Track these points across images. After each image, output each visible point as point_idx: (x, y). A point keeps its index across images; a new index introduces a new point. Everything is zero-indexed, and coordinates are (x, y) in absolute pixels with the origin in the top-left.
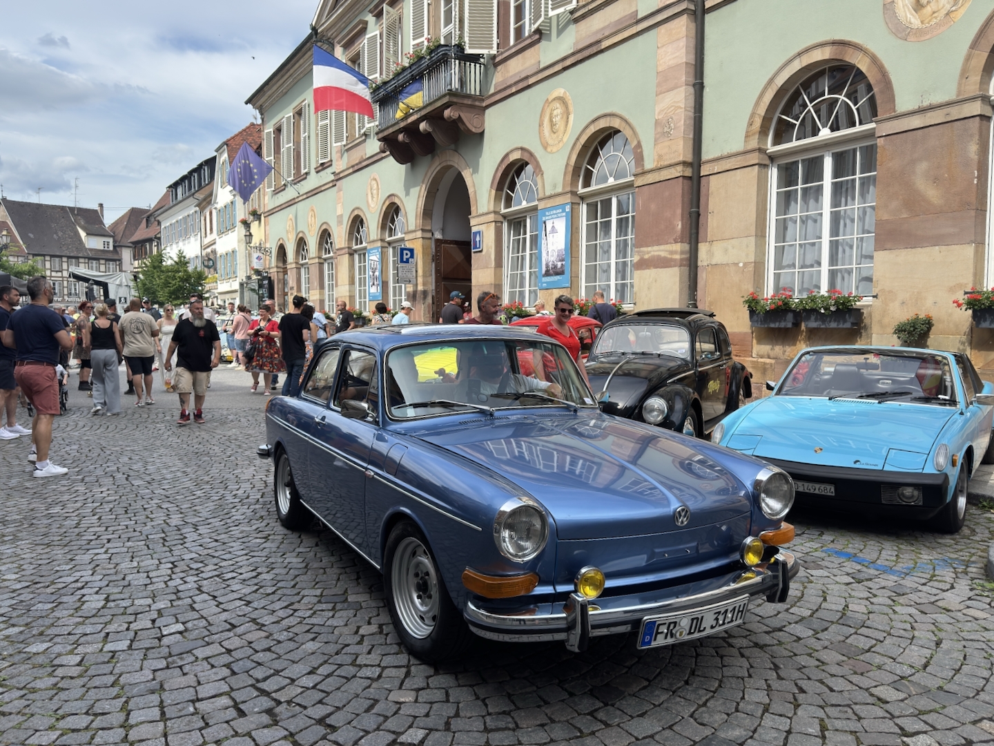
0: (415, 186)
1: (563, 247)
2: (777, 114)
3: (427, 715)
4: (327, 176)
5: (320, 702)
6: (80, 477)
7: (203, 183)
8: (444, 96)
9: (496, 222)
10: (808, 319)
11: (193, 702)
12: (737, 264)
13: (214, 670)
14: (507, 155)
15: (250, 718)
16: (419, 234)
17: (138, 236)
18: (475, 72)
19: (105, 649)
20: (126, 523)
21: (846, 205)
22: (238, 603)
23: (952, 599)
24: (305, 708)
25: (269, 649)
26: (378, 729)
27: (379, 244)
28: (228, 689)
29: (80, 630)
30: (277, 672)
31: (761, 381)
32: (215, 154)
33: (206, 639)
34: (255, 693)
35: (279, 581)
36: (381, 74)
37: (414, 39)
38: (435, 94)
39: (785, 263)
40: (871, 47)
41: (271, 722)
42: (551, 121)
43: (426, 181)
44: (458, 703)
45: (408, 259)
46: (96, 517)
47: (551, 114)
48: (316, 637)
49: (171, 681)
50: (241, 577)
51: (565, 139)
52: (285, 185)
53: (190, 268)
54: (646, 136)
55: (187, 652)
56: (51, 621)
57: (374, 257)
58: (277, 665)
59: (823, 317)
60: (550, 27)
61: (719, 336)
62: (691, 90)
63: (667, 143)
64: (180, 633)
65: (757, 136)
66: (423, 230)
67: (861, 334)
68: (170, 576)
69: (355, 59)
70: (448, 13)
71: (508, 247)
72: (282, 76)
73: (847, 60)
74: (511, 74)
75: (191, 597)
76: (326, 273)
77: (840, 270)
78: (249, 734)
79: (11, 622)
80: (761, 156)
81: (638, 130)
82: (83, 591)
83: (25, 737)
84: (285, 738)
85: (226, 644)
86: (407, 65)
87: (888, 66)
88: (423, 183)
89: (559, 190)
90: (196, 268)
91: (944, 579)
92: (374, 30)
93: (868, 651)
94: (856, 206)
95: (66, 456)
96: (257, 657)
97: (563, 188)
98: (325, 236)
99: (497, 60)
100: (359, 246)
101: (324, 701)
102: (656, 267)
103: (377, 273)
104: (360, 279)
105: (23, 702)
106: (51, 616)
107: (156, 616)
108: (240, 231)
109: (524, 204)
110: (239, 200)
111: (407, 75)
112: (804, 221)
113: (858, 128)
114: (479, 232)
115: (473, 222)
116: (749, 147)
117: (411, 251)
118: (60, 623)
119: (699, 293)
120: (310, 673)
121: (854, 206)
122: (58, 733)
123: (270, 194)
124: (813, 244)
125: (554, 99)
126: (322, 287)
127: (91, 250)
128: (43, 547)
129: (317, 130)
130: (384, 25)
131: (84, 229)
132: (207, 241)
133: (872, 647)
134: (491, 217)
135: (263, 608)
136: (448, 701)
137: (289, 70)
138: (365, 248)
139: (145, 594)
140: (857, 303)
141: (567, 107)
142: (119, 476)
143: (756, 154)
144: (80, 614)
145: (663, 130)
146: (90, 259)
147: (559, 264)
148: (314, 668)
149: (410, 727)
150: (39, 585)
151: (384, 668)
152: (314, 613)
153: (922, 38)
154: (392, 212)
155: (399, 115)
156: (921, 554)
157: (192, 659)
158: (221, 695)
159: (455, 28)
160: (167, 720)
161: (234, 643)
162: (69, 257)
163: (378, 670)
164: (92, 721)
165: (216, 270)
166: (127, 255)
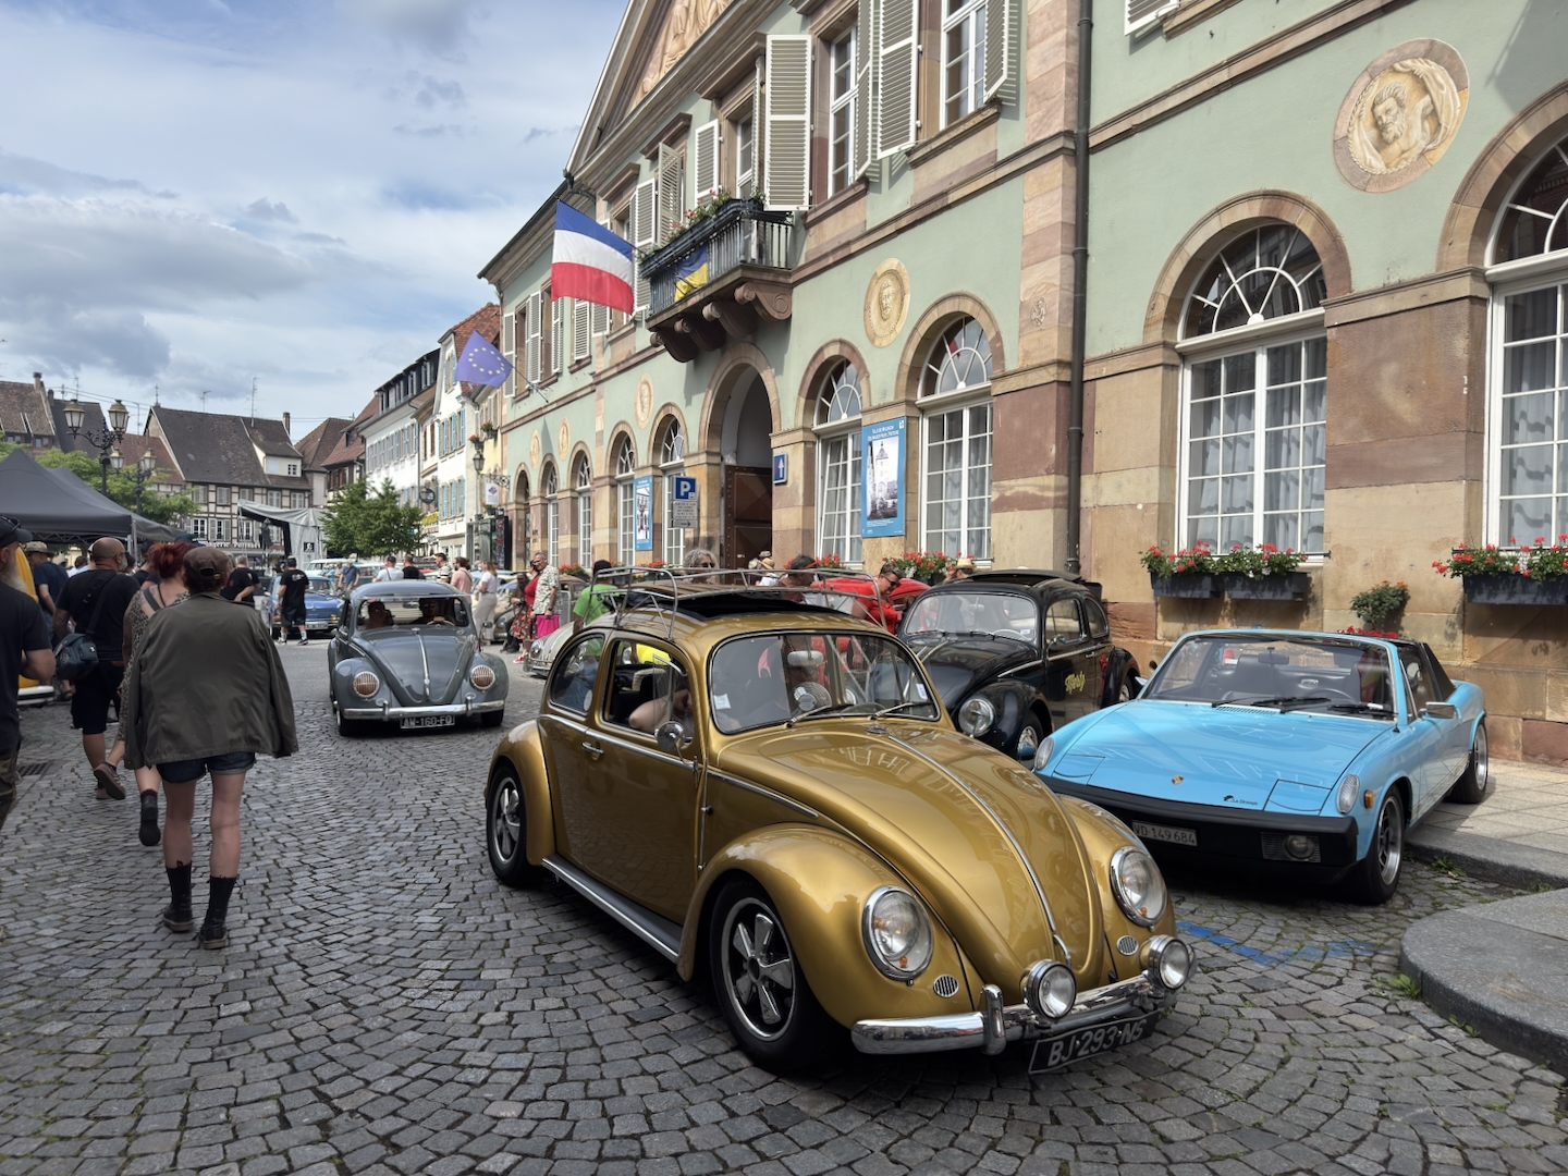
0: (699, 392)
1: (895, 478)
2: (1190, 294)
3: (529, 1136)
4: (584, 378)
7: (423, 386)
8: (736, 269)
9: (805, 442)
10: (1232, 586)
11: (228, 1106)
12: (1134, 506)
13: (270, 1065)
14: (821, 350)
15: (293, 1131)
16: (703, 458)
17: (334, 458)
18: (779, 236)
19: (138, 1034)
21: (1290, 423)
22: (333, 976)
23: (1332, 1000)
24: (371, 1120)
25: (351, 1041)
26: (456, 1152)
27: (650, 472)
28: (279, 1092)
30: (351, 1071)
32: (439, 345)
33: (275, 1024)
34: (312, 1099)
35: (397, 948)
36: (654, 240)
37: (699, 191)
38: (726, 264)
39: (1204, 505)
40: (1317, 200)
41: (320, 1137)
42: (880, 303)
43: (713, 385)
44: (576, 1121)
45: (686, 494)
47: (880, 294)
48: (419, 1026)
49: (208, 1078)
50: (350, 941)
51: (898, 329)
52: (529, 390)
53: (401, 503)
54: (1008, 324)
55: (244, 1040)
57: (643, 490)
58: (353, 1061)
59: (1252, 585)
60: (880, 173)
62: (1070, 260)
63: (1036, 335)
64: (244, 1014)
65: (1161, 326)
66: (708, 453)
67: (1308, 608)
69: (623, 219)
70: (747, 154)
71: (823, 478)
73: (1284, 218)
74: (827, 238)
75: (273, 966)
76: (581, 510)
77: (1283, 516)
79: (29, 993)
80: (1168, 353)
81: (997, 316)
85: (298, 1032)
86: (687, 227)
87: (1340, 227)
88: (709, 387)
89: (891, 399)
90: (409, 503)
91: (1332, 970)
92: (647, 177)
93: (1179, 1069)
94: (1302, 425)
96: (332, 1050)
97: (896, 396)
98: (580, 460)
99: (810, 219)
100: (624, 475)
102: (1021, 508)
103: (646, 513)
104: (625, 520)
108: (470, 451)
109: (845, 418)
111: (687, 241)
112: (1231, 444)
113: (1303, 314)
114: (783, 456)
115: (774, 443)
116: (1150, 341)
117: (692, 482)
119: (1083, 546)
120: (394, 1073)
121: (1300, 423)
123: (510, 402)
124: (1244, 478)
125: (885, 274)
126: (575, 530)
127: (271, 476)
129: (572, 314)
130: (660, 171)
131: (263, 448)
132: (426, 465)
133: (1185, 1064)
134: (799, 436)
135: (363, 984)
138: (632, 478)
140: (1300, 564)
141: (902, 285)
143: (1160, 350)
145: (1030, 316)
146: (269, 489)
147: (890, 502)
149: (500, 1150)
150: (82, 944)
151: (495, 1071)
152: (429, 993)
153: (1388, 189)
154: (668, 428)
155: (679, 295)
156: (1315, 933)
157: (247, 1050)
158: (268, 1099)
159: (754, 175)
160: (186, 1129)
161: (309, 1030)
162: (241, 487)
163: (485, 1072)
164: (89, 1127)
165: (436, 506)
166: (319, 483)
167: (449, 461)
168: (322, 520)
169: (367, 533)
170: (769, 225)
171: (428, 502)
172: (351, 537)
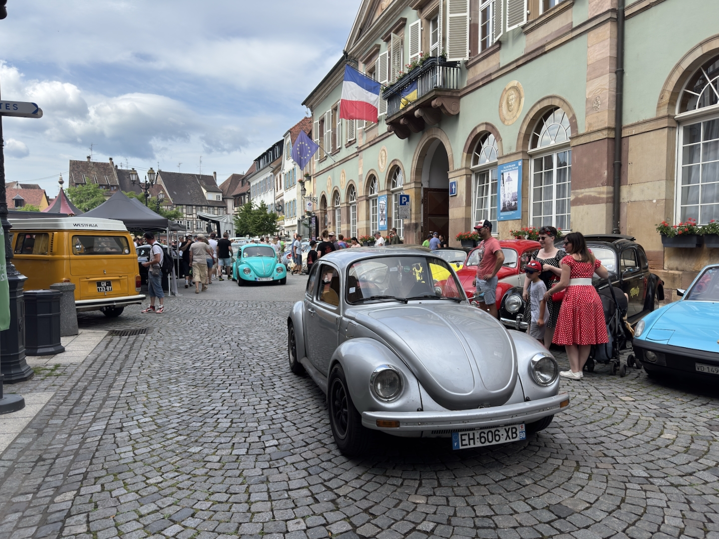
0: (410, 153)
1: (517, 191)
2: (683, 90)
3: (435, 513)
4: (353, 149)
5: (365, 498)
6: (211, 344)
7: (276, 157)
8: (432, 91)
9: (466, 175)
10: (709, 241)
11: (287, 491)
12: (651, 201)
13: (298, 471)
14: (475, 129)
16: (413, 185)
17: (236, 192)
18: (453, 73)
19: (233, 453)
20: (239, 374)
22: (309, 429)
24: (355, 501)
25: (330, 461)
26: (403, 519)
27: (386, 193)
28: (307, 485)
29: (218, 440)
30: (336, 476)
31: (671, 287)
32: (283, 138)
33: (292, 451)
34: (324, 489)
36: (389, 80)
37: (411, 55)
38: (426, 90)
39: (689, 200)
41: (335, 508)
42: (508, 103)
43: (418, 149)
44: (455, 507)
45: (405, 203)
46: (222, 369)
47: (508, 98)
49: (273, 476)
51: (518, 116)
52: (326, 157)
53: (268, 212)
54: (580, 111)
55: (281, 459)
56: (201, 434)
57: (382, 202)
58: (336, 471)
60: (508, 38)
61: (639, 254)
62: (614, 76)
63: (595, 115)
64: (276, 446)
65: (667, 107)
66: (415, 182)
68: (267, 409)
69: (372, 71)
70: (435, 35)
71: (475, 192)
72: (325, 86)
74: (479, 73)
75: (280, 423)
76: (351, 213)
78: (322, 515)
79: (179, 433)
80: (670, 121)
81: (573, 106)
82: (218, 416)
83: (193, 504)
84: (344, 519)
85: (304, 455)
86: (407, 72)
88: (416, 150)
89: (514, 151)
90: (272, 211)
92: (384, 51)
95: (202, 331)
96: (323, 465)
97: (517, 149)
98: (351, 188)
99: (469, 64)
100: (373, 195)
101: (367, 497)
102: (587, 203)
103: (384, 212)
104: (373, 216)
105: (190, 483)
106: (201, 430)
107: (261, 434)
108: (298, 187)
109: (487, 162)
110: (297, 167)
111: (407, 79)
112: (705, 168)
114: (454, 182)
115: (450, 176)
116: (661, 115)
117: (407, 197)
118: (206, 435)
119: (622, 223)
120: (357, 478)
122: (211, 503)
123: (317, 163)
124: (713, 184)
125: (510, 88)
126: (348, 222)
127: (209, 201)
128: (193, 387)
130: (392, 47)
131: (205, 188)
132: (278, 194)
135: (324, 433)
136: (448, 505)
137: (329, 81)
138: (377, 196)
139: (253, 419)
141: (519, 93)
142: (233, 344)
143: (666, 120)
144: (216, 430)
145: (592, 105)
146: (208, 206)
147: (513, 203)
148: (359, 475)
149: (424, 520)
150: (193, 411)
151: (404, 479)
154: (395, 171)
155: (402, 106)
157: (284, 463)
158: (303, 488)
159: (440, 45)
160: (272, 501)
161: (308, 455)
162: (196, 206)
163: (400, 480)
164: (229, 498)
165: (283, 212)
166: (230, 203)
167: (289, 192)
168: (234, 220)
169: (254, 226)
170: (448, 68)
171: (279, 211)
172: (246, 227)
